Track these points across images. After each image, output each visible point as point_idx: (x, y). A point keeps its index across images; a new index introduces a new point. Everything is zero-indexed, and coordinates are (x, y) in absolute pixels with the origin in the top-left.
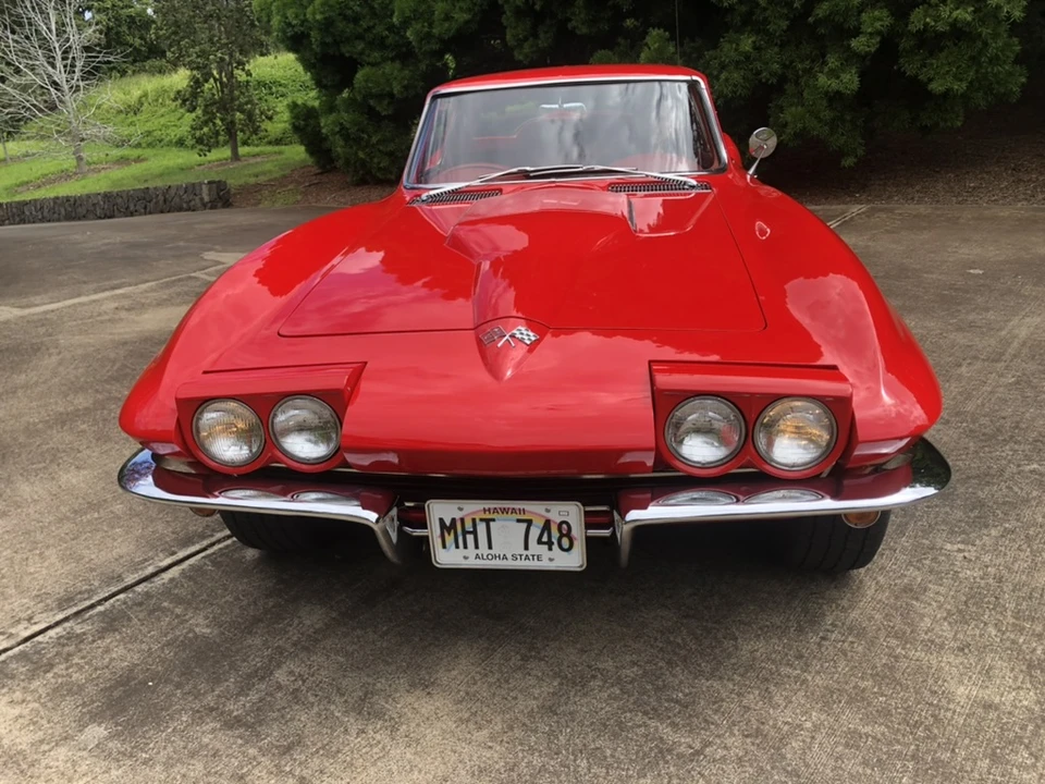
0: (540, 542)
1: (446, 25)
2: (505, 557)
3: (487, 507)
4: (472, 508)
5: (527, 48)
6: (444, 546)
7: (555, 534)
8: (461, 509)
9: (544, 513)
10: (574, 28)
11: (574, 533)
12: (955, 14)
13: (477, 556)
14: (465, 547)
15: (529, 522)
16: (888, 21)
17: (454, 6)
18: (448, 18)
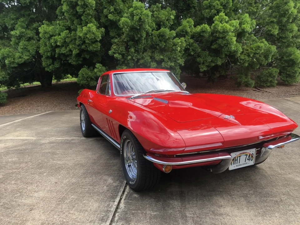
0: (248, 159)
1: (20, 60)
2: (241, 165)
3: (240, 153)
4: (238, 153)
5: (51, 67)
6: (231, 165)
7: (251, 157)
8: (236, 155)
9: (249, 152)
10: (70, 63)
11: (254, 156)
12: (171, 64)
13: (237, 166)
14: (235, 164)
15: (247, 155)
16: (156, 65)
17: (23, 55)
18: (20, 57)
